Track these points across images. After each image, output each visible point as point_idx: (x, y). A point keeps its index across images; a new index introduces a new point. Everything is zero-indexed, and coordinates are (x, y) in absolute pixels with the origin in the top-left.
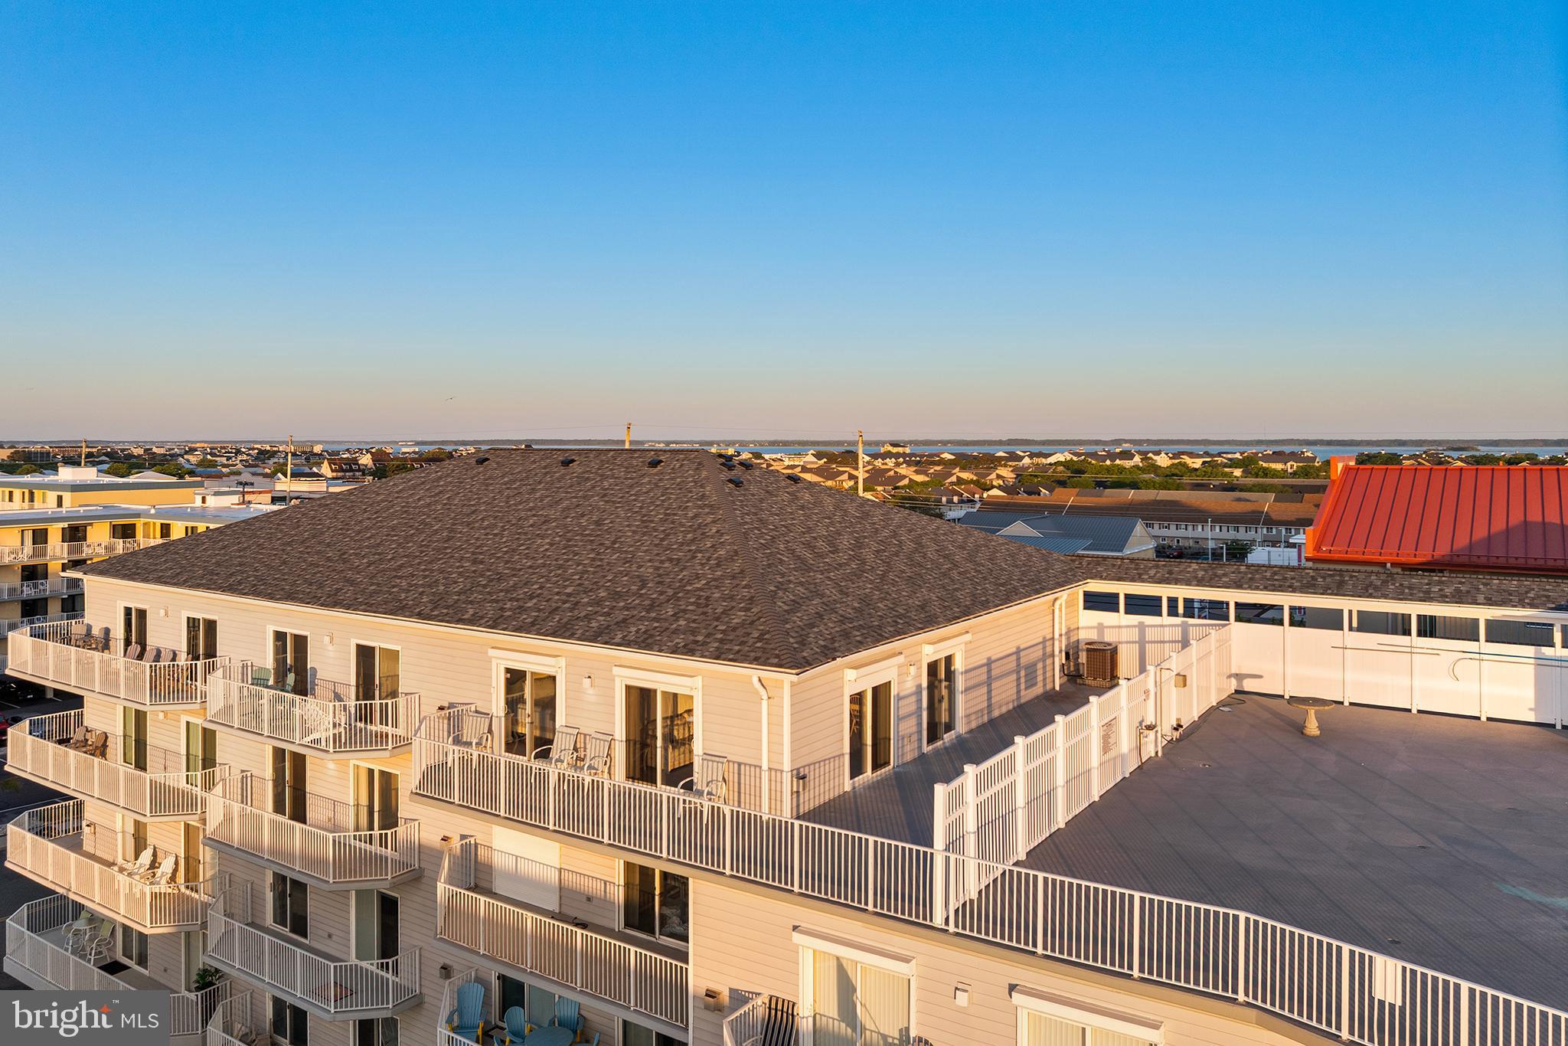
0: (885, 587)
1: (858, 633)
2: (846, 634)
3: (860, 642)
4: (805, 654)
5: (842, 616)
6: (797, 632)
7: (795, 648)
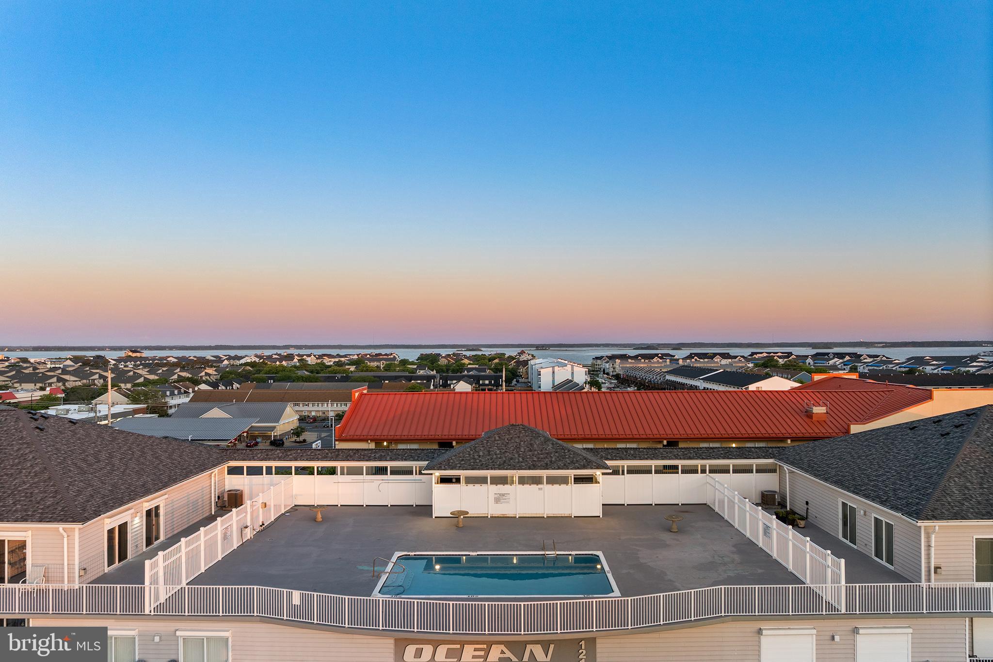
0: (125, 477)
1: (111, 502)
2: (105, 503)
3: (112, 506)
4: (85, 515)
5: (103, 495)
6: (81, 505)
7: (81, 513)
